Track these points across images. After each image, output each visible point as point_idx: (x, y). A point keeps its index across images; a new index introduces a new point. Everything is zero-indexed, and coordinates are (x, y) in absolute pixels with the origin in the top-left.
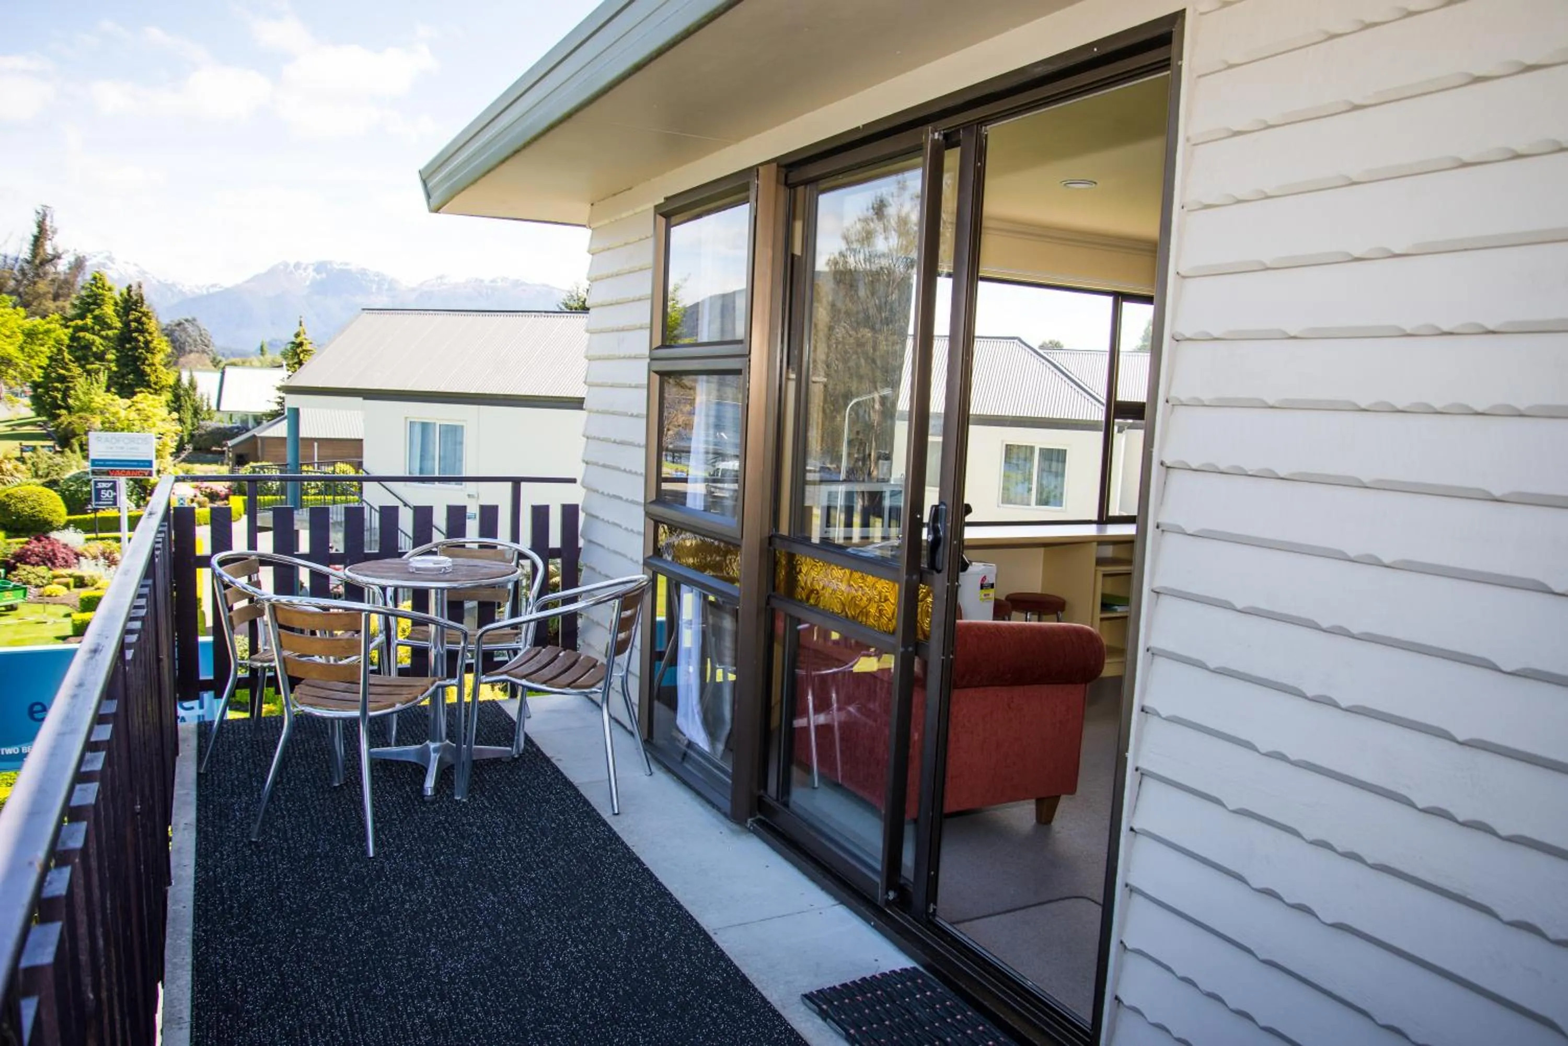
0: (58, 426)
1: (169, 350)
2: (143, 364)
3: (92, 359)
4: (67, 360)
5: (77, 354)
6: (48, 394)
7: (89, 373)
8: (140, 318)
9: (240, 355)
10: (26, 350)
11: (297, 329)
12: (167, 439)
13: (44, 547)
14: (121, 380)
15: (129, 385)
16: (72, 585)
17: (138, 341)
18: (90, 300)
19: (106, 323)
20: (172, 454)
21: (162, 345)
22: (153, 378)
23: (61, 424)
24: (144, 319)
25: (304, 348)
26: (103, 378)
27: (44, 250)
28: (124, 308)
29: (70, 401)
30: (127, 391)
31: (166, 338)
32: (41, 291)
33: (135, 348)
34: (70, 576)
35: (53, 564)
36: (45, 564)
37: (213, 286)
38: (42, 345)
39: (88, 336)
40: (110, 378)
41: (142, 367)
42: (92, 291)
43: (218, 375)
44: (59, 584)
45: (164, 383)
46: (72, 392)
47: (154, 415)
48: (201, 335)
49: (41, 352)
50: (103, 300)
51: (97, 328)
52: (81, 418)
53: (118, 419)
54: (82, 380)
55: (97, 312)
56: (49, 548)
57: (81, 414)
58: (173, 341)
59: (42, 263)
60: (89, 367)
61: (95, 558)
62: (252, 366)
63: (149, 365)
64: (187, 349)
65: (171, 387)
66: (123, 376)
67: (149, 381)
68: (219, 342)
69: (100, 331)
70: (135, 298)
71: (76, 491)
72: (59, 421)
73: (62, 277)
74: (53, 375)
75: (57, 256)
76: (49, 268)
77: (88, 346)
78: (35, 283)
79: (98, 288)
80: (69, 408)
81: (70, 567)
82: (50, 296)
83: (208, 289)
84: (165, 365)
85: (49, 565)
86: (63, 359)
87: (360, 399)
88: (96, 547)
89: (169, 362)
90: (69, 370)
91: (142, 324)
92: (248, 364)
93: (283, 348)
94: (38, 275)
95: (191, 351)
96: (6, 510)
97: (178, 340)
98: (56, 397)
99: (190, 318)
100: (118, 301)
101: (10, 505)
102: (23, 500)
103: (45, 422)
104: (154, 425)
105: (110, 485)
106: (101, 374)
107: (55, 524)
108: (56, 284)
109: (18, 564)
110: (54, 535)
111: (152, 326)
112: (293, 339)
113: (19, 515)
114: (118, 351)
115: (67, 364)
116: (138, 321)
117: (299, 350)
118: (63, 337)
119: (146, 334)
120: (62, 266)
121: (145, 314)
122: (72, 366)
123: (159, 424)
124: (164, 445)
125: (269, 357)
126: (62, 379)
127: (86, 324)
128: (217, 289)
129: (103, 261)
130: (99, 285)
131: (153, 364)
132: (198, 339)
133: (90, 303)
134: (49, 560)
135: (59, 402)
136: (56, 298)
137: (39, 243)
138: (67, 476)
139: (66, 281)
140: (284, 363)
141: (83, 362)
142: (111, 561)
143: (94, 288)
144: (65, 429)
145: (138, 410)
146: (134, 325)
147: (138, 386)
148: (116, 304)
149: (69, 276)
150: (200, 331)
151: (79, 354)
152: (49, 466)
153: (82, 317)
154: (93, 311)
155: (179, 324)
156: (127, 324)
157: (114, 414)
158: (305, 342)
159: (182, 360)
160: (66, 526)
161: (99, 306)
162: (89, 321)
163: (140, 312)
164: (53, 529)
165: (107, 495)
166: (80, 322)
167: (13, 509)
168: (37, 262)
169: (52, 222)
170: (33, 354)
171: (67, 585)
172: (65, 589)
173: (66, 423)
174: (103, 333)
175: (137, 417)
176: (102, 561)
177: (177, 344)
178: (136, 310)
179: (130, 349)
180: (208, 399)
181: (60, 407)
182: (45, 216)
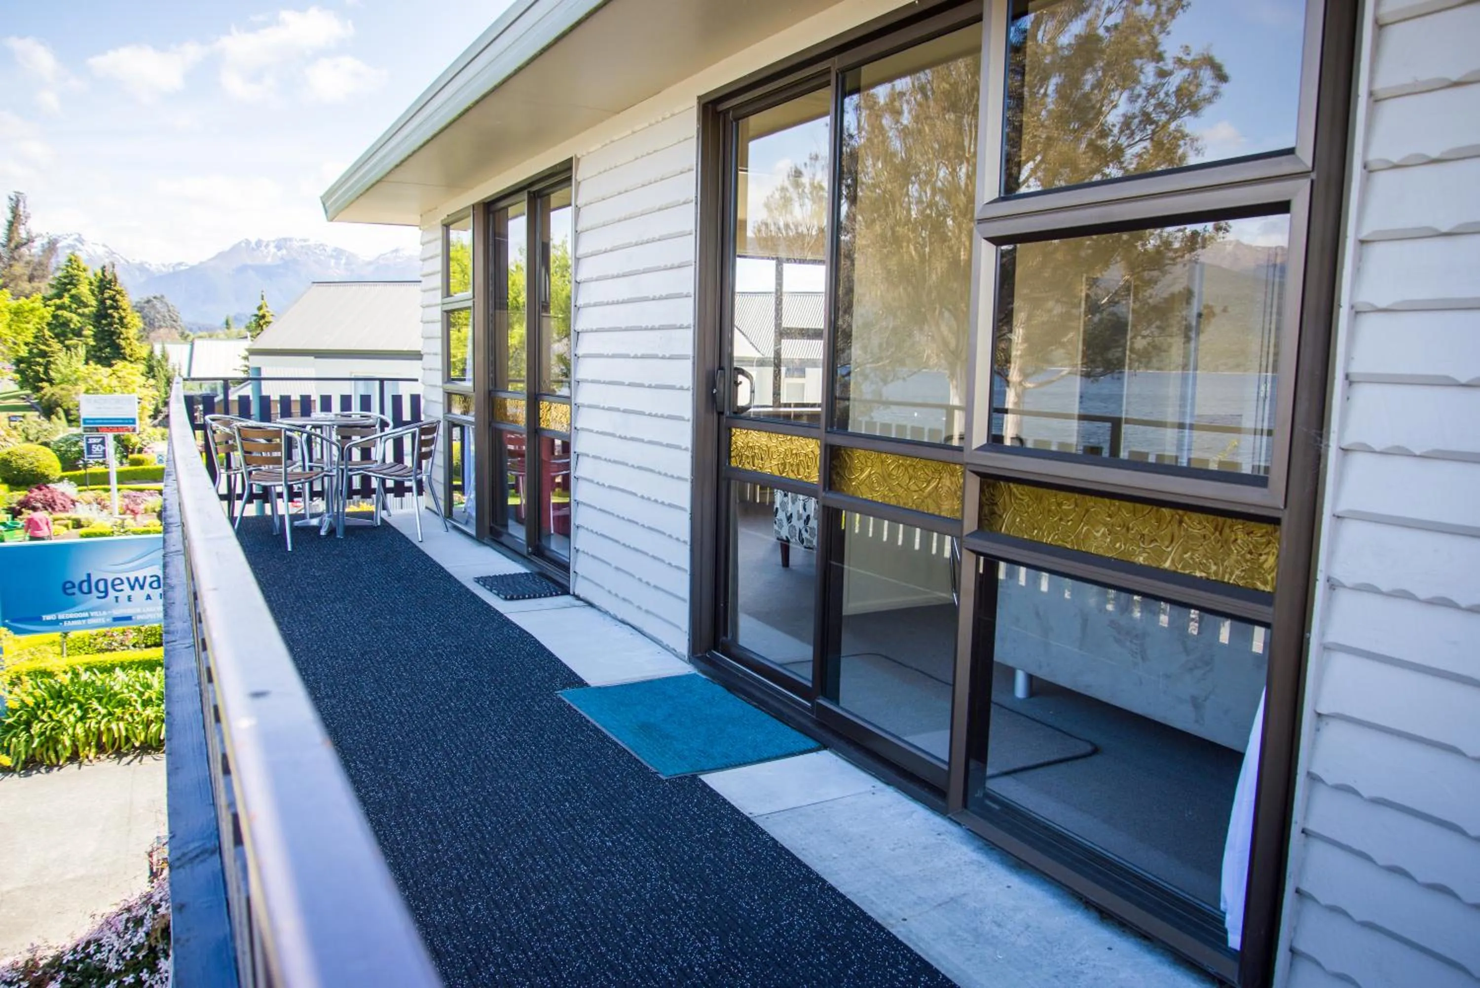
0: (41, 398)
1: (141, 325)
2: (119, 338)
3: (70, 335)
4: (47, 337)
5: (56, 331)
6: (30, 368)
7: (68, 348)
8: (115, 296)
9: (207, 329)
10: (13, 327)
11: (260, 302)
12: (145, 403)
13: (45, 495)
14: (98, 354)
15: (106, 358)
16: (70, 526)
17: (112, 316)
18: (66, 281)
19: (82, 302)
20: (150, 417)
21: (135, 321)
22: (128, 351)
23: (44, 395)
24: (118, 297)
25: (266, 319)
26: (82, 351)
27: (19, 234)
28: (99, 287)
29: (52, 374)
30: (106, 362)
31: (138, 314)
32: (17, 274)
33: (111, 324)
34: (69, 519)
35: (53, 509)
36: (46, 509)
37: (180, 264)
38: (28, 323)
39: (66, 314)
40: (88, 352)
41: (117, 341)
42: (68, 272)
43: (187, 347)
44: (59, 525)
45: (138, 356)
46: (53, 366)
47: (133, 382)
48: (169, 311)
49: (27, 329)
50: (78, 280)
51: (74, 306)
52: (62, 389)
53: (101, 386)
54: (62, 354)
55: (73, 292)
56: (49, 495)
57: (63, 386)
58: (144, 318)
59: (17, 247)
60: (67, 342)
61: (89, 503)
62: (218, 338)
63: (124, 339)
64: (157, 324)
65: (144, 359)
66: (101, 350)
67: (124, 354)
68: (186, 317)
69: (76, 309)
70: (109, 277)
71: (66, 451)
72: (43, 392)
73: (36, 260)
74: (35, 351)
75: (30, 240)
76: (24, 250)
77: (66, 324)
78: (11, 266)
79: (74, 269)
80: (51, 381)
81: (67, 511)
82: (26, 277)
83: (174, 267)
84: (138, 340)
85: (50, 510)
86: (44, 336)
87: (312, 358)
88: (89, 495)
89: (142, 336)
90: (48, 346)
91: (116, 301)
92: (215, 337)
93: (247, 322)
94: (13, 258)
95: (160, 327)
96: (8, 465)
97: (147, 316)
98: (39, 371)
99: (158, 295)
100: (93, 280)
101: (11, 462)
102: (22, 457)
103: (28, 396)
104: (134, 391)
105: (100, 440)
106: (79, 349)
107: (51, 478)
108: (31, 266)
109: (23, 510)
110: (51, 485)
111: (124, 303)
112: (257, 312)
113: (19, 470)
114: (94, 327)
115: (47, 340)
116: (112, 298)
117: (262, 322)
118: (46, 314)
119: (121, 311)
120: (36, 248)
121: (118, 292)
122: (52, 342)
123: (137, 389)
124: (143, 408)
125: (234, 330)
126: (43, 354)
127: (64, 303)
128: (182, 268)
129: (72, 243)
130: (75, 266)
131: (128, 338)
132: (166, 314)
133: (67, 284)
134: (50, 505)
135: (42, 376)
136: (31, 279)
137: (13, 228)
138: (56, 439)
139: (40, 264)
140: (249, 334)
141: (62, 338)
142: (102, 506)
143: (70, 270)
144: (48, 400)
145: (119, 377)
146: (109, 302)
147: (114, 358)
148: (91, 284)
149: (42, 258)
150: (168, 306)
151: (58, 330)
152: (39, 431)
153: (60, 296)
154: (69, 290)
155: (148, 301)
156: (102, 302)
157: (97, 382)
158: (267, 314)
159: (152, 335)
160: (61, 479)
161: (75, 286)
162: (66, 300)
163: (114, 290)
164: (50, 482)
165: (97, 449)
166: (58, 302)
167: (14, 465)
168: (12, 245)
169: (25, 207)
170: (19, 331)
171: (67, 526)
172: (65, 529)
173: (49, 395)
174: (80, 311)
175: (118, 384)
176: (95, 506)
177: (147, 319)
178: (110, 289)
179: (106, 325)
180: (180, 369)
181: (42, 380)
182: (18, 201)
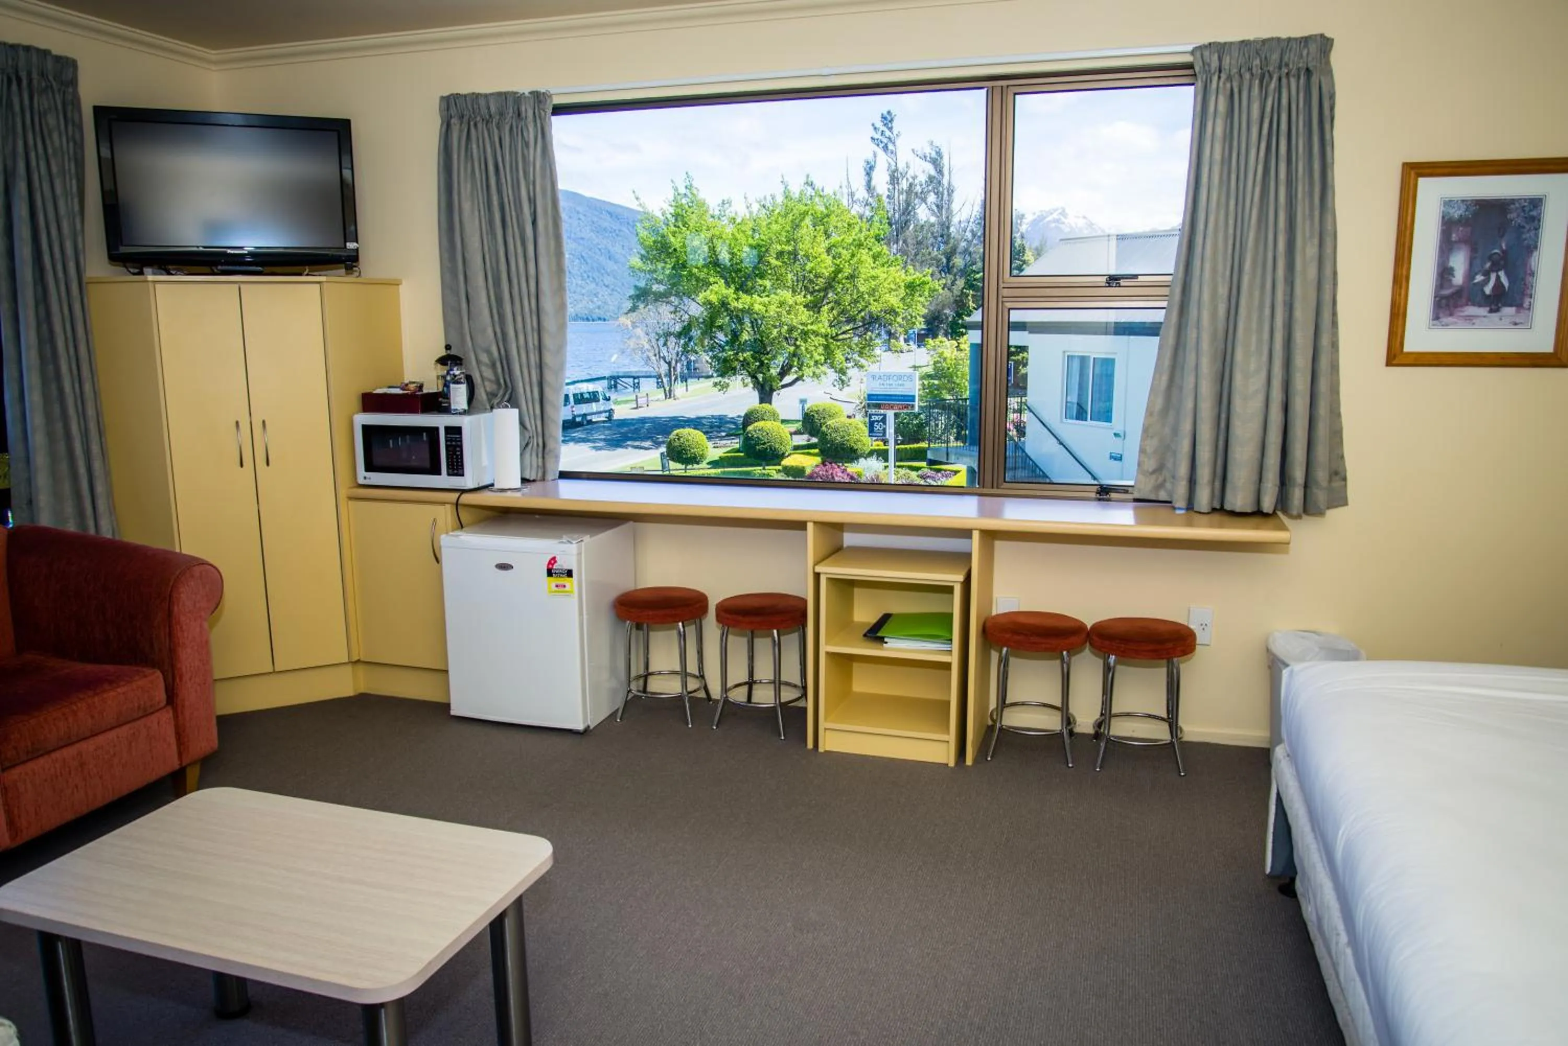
102: (836, 430)
105: (881, 417)
107: (859, 452)
165: (878, 427)
167: (828, 437)
